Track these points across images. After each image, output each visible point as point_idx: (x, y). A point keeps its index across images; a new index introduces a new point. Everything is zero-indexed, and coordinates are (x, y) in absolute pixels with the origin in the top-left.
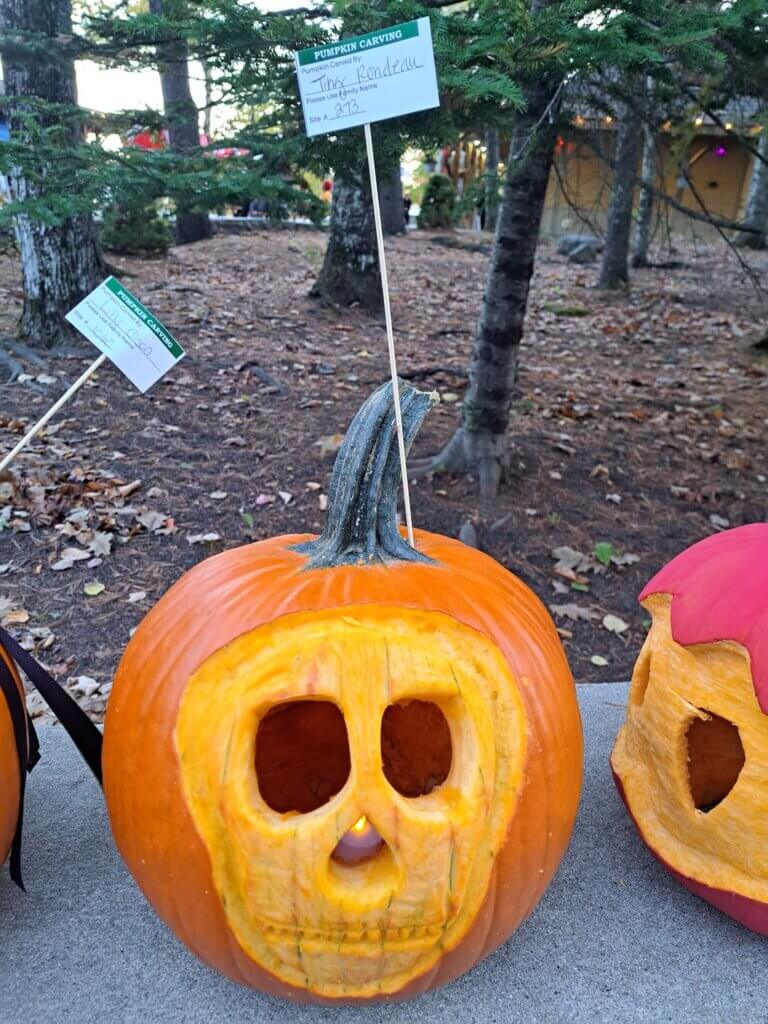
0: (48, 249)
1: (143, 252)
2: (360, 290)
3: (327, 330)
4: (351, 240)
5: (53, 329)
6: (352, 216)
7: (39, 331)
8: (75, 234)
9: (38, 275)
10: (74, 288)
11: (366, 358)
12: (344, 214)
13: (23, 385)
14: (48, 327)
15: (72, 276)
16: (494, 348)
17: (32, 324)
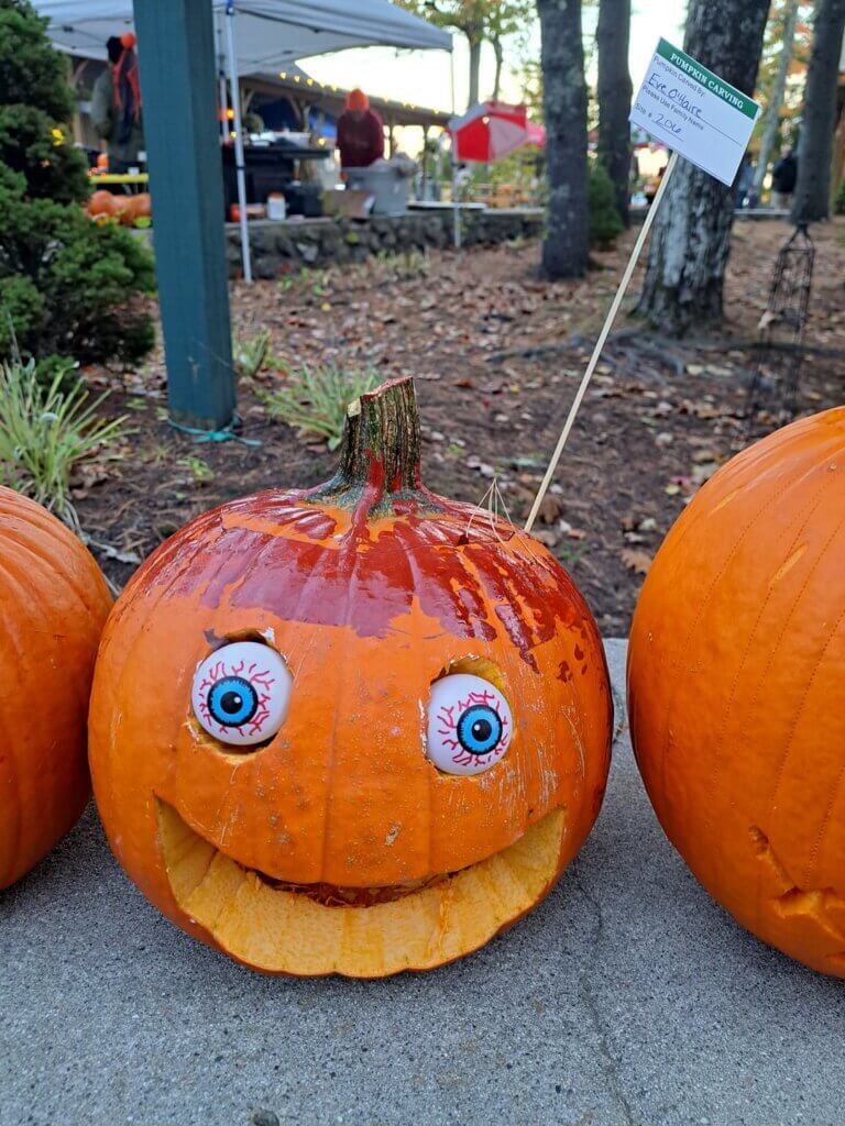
9: (681, 258)
13: (701, 378)
14: (680, 317)
15: (712, 261)
17: (664, 313)
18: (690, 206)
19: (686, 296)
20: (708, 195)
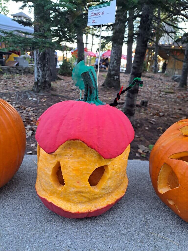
0: (40, 71)
1: (68, 75)
2: (114, 84)
3: (104, 93)
4: (113, 73)
5: (39, 89)
6: (114, 67)
7: (36, 89)
8: (46, 68)
9: (37, 76)
10: (45, 80)
11: (110, 99)
12: (112, 66)
13: (30, 100)
14: (38, 88)
15: (45, 77)
16: (130, 94)
17: (35, 87)
18: (37, 65)
19: (39, 84)
20: (40, 64)
